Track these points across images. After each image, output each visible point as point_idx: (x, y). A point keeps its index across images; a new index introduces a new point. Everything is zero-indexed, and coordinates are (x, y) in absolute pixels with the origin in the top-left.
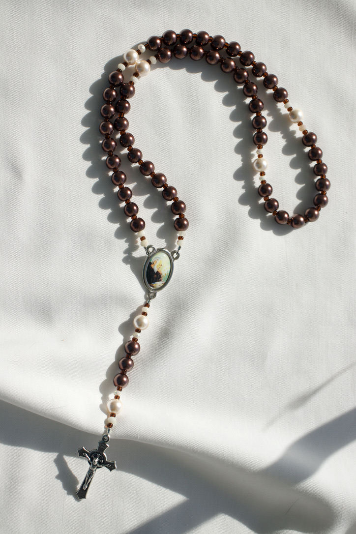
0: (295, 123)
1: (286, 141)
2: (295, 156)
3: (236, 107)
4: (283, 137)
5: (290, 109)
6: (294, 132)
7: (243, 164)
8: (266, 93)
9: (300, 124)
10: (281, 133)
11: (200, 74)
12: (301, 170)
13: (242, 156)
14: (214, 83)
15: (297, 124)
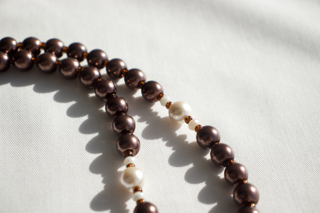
0: (180, 120)
1: (173, 149)
2: (191, 166)
3: (89, 116)
4: (168, 145)
5: (168, 105)
6: (184, 137)
7: (105, 187)
8: (133, 98)
9: (188, 120)
10: (164, 140)
11: (32, 86)
12: (206, 183)
13: (103, 176)
14: (53, 93)
15: (184, 121)
